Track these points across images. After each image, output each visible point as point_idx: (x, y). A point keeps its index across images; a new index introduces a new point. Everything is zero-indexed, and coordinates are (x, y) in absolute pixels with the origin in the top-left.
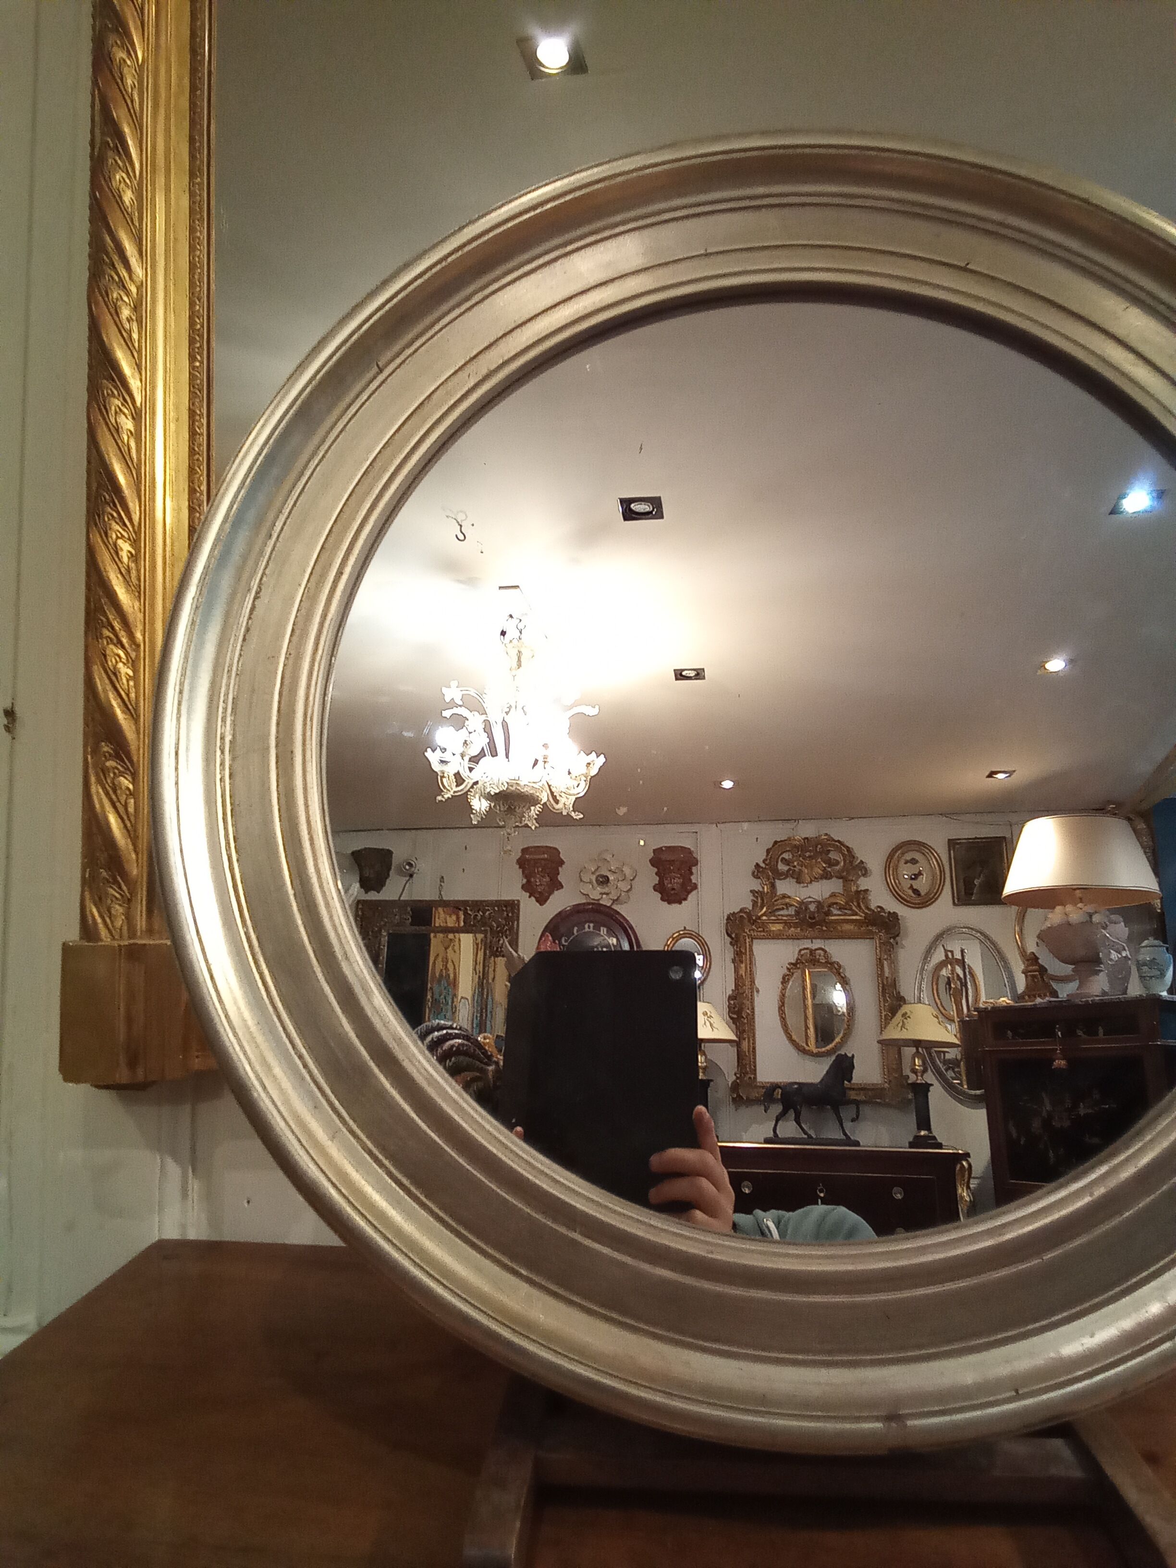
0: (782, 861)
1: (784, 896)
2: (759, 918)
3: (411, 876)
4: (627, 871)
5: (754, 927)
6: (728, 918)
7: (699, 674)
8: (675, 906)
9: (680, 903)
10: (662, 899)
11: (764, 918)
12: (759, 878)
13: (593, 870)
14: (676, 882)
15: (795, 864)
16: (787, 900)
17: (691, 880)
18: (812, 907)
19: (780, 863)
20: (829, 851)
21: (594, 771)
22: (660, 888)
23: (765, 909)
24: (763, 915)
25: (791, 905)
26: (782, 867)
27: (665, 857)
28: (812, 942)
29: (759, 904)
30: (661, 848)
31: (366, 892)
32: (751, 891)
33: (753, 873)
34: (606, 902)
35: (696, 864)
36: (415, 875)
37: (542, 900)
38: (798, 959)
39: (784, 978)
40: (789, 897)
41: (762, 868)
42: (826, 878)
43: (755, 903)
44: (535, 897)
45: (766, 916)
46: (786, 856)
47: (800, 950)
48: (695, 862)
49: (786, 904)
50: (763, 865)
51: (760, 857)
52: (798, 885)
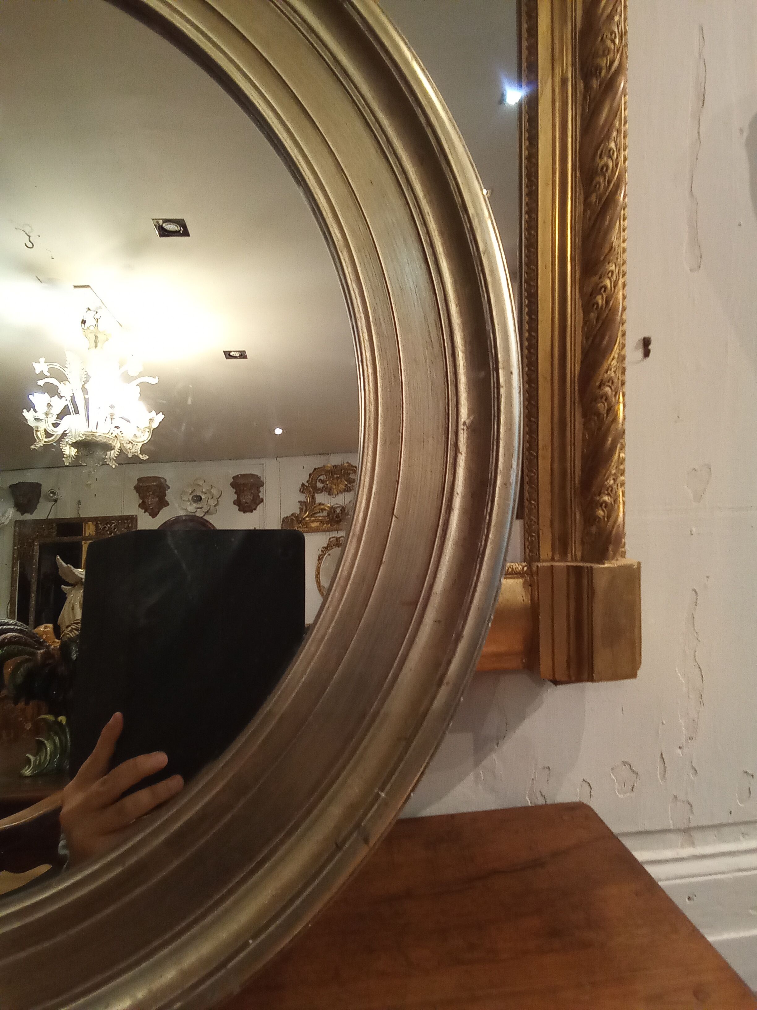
0: (319, 481)
1: (320, 504)
2: (304, 519)
3: (56, 501)
4: (214, 491)
5: (300, 525)
6: (283, 520)
7: (243, 355)
8: (248, 514)
9: (252, 511)
10: (239, 510)
11: (307, 519)
12: (304, 493)
13: (190, 492)
14: (248, 498)
15: (328, 482)
16: (322, 507)
17: (259, 496)
18: (338, 511)
19: (318, 482)
20: (350, 474)
21: (155, 425)
22: (238, 503)
23: (307, 513)
24: (307, 517)
25: (325, 510)
26: (320, 485)
27: (242, 481)
28: (338, 533)
29: (304, 511)
30: (238, 476)
31: (22, 514)
32: (299, 502)
33: (300, 490)
34: (199, 514)
35: (262, 485)
36: (58, 500)
37: (154, 514)
38: (328, 545)
39: (319, 557)
40: (323, 505)
41: (306, 486)
42: (347, 491)
43: (301, 510)
44: (149, 513)
45: (308, 517)
46: (322, 478)
47: (330, 539)
48: (262, 484)
49: (322, 509)
50: (307, 484)
51: (304, 478)
52: (329, 496)
